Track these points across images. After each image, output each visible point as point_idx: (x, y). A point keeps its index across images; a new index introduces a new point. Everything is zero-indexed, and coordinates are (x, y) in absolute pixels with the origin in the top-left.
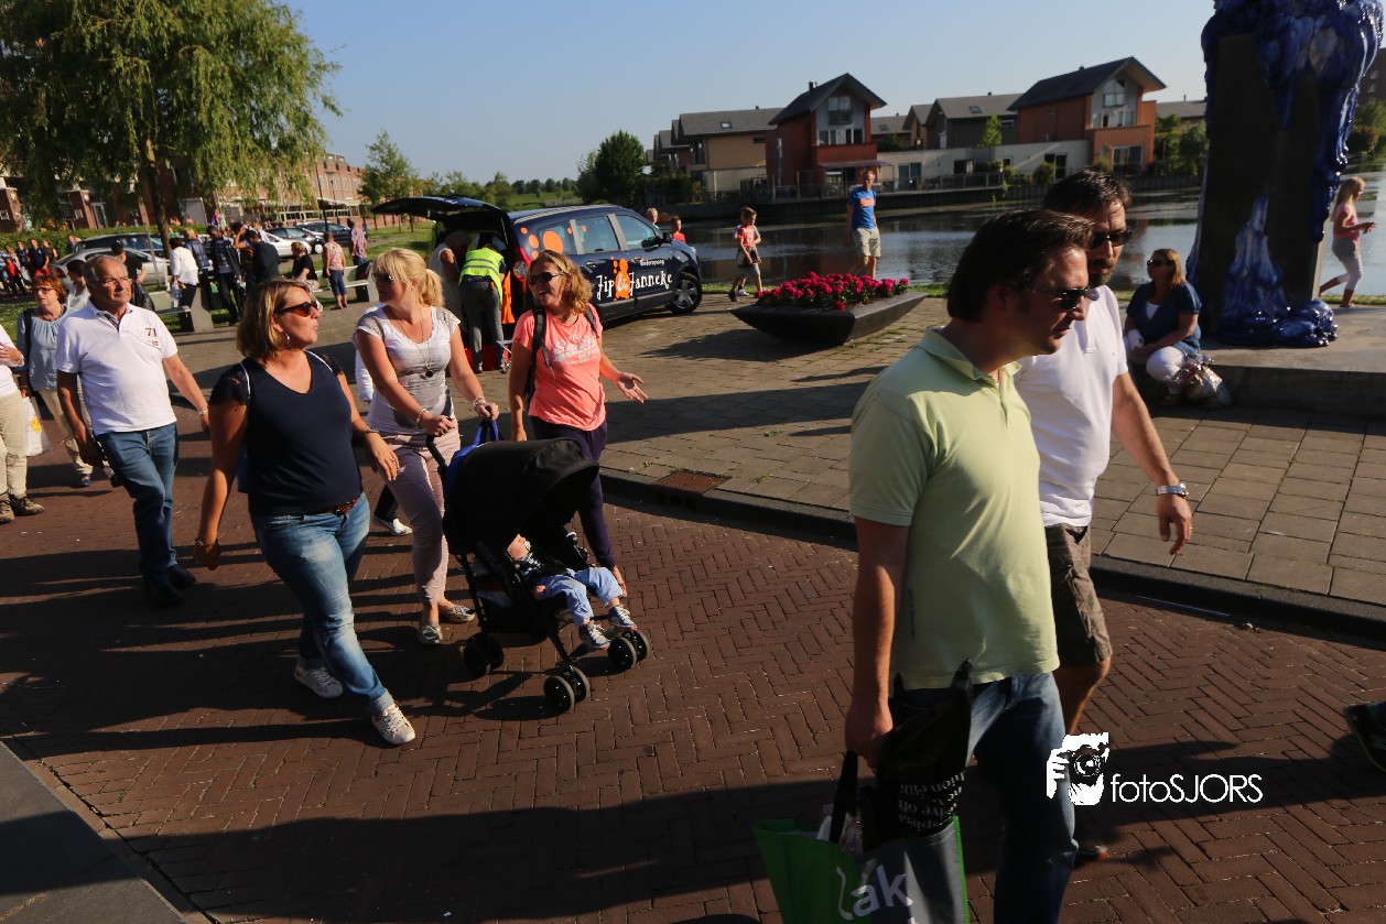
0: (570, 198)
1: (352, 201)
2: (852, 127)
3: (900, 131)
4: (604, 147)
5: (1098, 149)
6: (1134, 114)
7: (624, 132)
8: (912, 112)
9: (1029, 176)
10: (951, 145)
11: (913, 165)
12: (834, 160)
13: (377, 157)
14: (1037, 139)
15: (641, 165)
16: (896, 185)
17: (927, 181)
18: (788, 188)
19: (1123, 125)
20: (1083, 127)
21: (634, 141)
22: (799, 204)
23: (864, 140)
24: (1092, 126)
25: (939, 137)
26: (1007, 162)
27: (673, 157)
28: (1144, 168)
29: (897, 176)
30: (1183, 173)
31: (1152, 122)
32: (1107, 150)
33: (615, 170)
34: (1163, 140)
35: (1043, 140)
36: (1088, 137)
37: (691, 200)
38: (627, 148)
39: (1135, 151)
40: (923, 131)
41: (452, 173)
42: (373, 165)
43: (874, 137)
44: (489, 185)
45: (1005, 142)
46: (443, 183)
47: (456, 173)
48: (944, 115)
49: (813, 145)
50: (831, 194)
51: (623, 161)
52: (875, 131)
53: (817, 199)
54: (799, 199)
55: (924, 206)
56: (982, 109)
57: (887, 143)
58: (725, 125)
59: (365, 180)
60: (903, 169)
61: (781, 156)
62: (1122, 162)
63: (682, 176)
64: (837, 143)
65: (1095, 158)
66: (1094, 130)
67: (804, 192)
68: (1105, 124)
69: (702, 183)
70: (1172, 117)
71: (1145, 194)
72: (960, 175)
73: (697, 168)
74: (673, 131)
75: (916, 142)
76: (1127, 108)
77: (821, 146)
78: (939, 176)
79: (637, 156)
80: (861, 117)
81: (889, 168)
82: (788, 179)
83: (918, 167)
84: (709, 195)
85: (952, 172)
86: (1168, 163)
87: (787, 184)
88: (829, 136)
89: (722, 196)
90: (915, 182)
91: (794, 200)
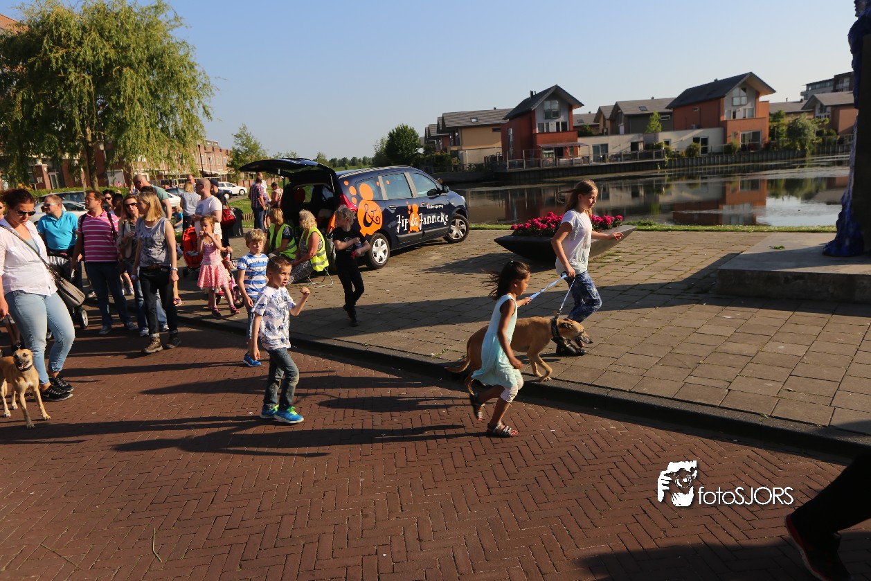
1: (222, 171)
2: (561, 119)
3: (593, 123)
4: (390, 134)
5: (729, 132)
6: (753, 110)
7: (405, 125)
8: (600, 111)
9: (683, 151)
10: (627, 132)
11: (602, 145)
12: (548, 143)
13: (240, 142)
14: (687, 127)
15: (417, 147)
16: (591, 159)
17: (612, 156)
18: (517, 161)
19: (747, 117)
20: (719, 118)
21: (412, 131)
22: (525, 172)
23: (568, 130)
24: (724, 118)
25: (619, 127)
26: (667, 143)
27: (438, 142)
28: (763, 146)
29: (592, 153)
30: (790, 149)
31: (768, 117)
32: (736, 134)
33: (400, 150)
34: (774, 127)
35: (692, 128)
36: (723, 125)
37: (450, 170)
38: (408, 136)
39: (756, 135)
40: (608, 124)
41: (290, 153)
42: (237, 147)
43: (575, 127)
45: (664, 130)
48: (622, 113)
49: (534, 133)
50: (547, 165)
51: (406, 144)
52: (576, 124)
53: (537, 168)
54: (525, 168)
55: (611, 172)
56: (647, 108)
57: (583, 132)
58: (473, 120)
59: (232, 157)
60: (596, 148)
61: (511, 140)
62: (747, 143)
63: (444, 154)
64: (550, 131)
65: (728, 139)
66: (726, 121)
67: (528, 164)
68: (734, 117)
69: (458, 158)
70: (780, 112)
71: (764, 164)
72: (635, 152)
73: (455, 149)
74: (438, 124)
75: (603, 130)
76: (749, 106)
77: (539, 133)
78: (621, 153)
79: (414, 141)
80: (567, 114)
81: (586, 148)
82: (517, 155)
83: (605, 147)
84: (463, 166)
85: (629, 150)
86: (779, 142)
87: (516, 158)
88: (545, 126)
89: (472, 167)
90: (604, 157)
91: (521, 169)
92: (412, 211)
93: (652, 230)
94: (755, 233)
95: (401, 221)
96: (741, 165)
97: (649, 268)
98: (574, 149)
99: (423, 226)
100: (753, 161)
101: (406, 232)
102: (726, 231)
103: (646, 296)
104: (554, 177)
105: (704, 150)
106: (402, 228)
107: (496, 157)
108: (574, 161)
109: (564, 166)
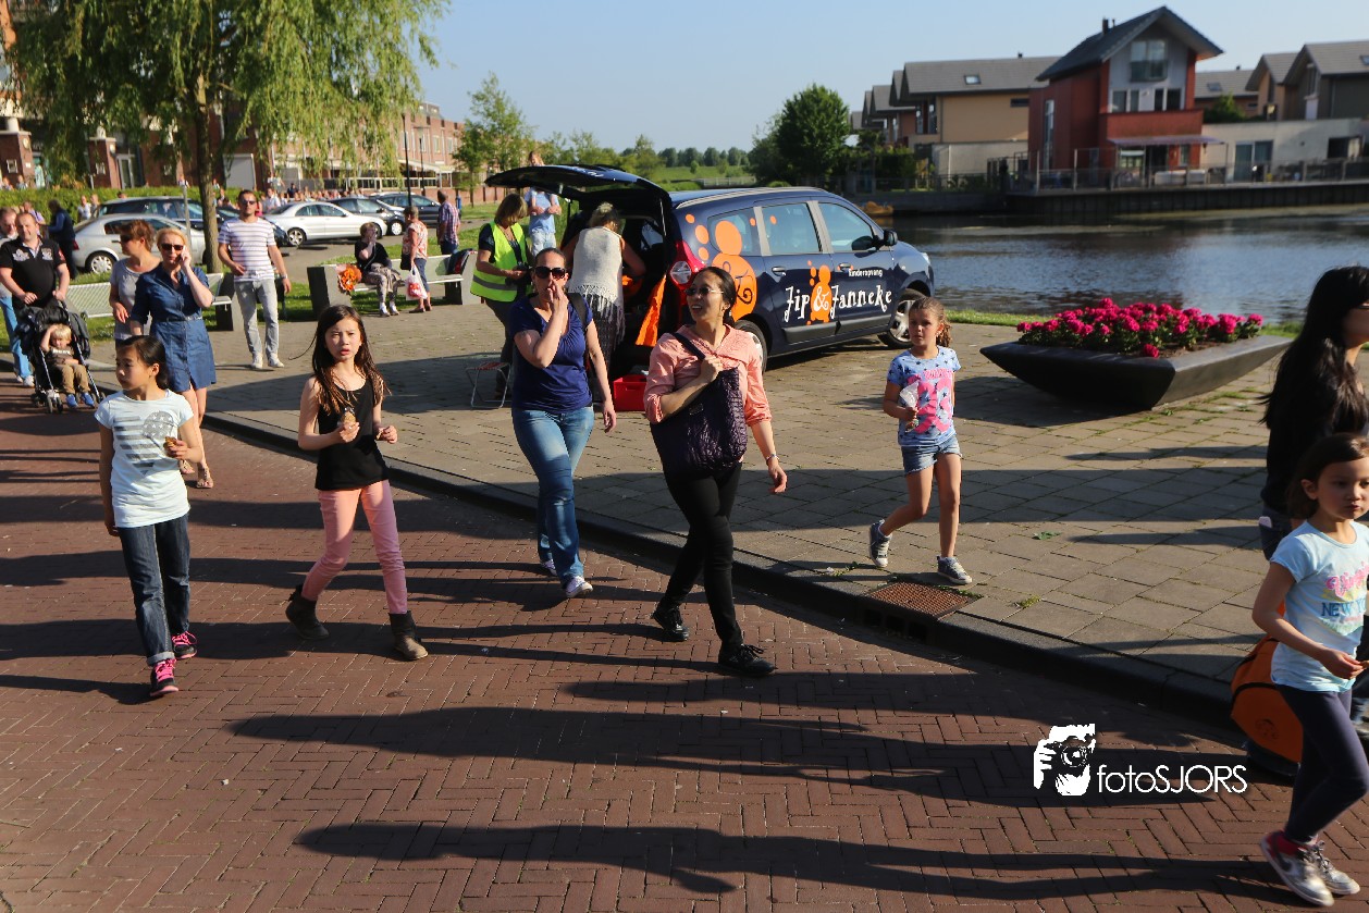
0: (737, 175)
1: (443, 166)
2: (1168, 83)
3: (1241, 92)
4: (790, 106)
7: (820, 86)
8: (1263, 64)
10: (1323, 114)
11: (1259, 144)
12: (1133, 134)
13: (482, 109)
15: (843, 133)
16: (1230, 174)
17: (1281, 168)
18: (1058, 174)
21: (834, 97)
22: (1074, 198)
23: (1182, 106)
25: (1304, 103)
27: (890, 123)
29: (1232, 159)
33: (806, 139)
37: (912, 185)
38: (824, 109)
40: (1280, 93)
41: (580, 134)
42: (475, 120)
43: (1199, 101)
44: (627, 152)
46: (566, 148)
47: (584, 135)
48: (1315, 68)
49: (1102, 111)
50: (1125, 184)
51: (820, 127)
52: (1201, 91)
53: (1103, 190)
54: (1075, 189)
55: (1273, 205)
57: (1217, 111)
58: (971, 80)
59: (464, 139)
60: (1243, 151)
61: (1051, 125)
63: (901, 152)
64: (1141, 109)
67: (1084, 180)
69: (931, 162)
72: (1336, 161)
73: (924, 140)
74: (893, 86)
75: (1266, 109)
77: (1115, 114)
78: (1303, 162)
79: (838, 120)
80: (1181, 71)
81: (1219, 147)
82: (1060, 159)
83: (1267, 147)
84: (940, 180)
85: (1324, 155)
87: (1058, 167)
88: (1129, 98)
89: (960, 181)
90: (1260, 169)
91: (1068, 191)
92: (817, 280)
95: (794, 299)
98: (1192, 152)
99: (838, 311)
101: (803, 322)
104: (1139, 211)
106: (795, 315)
107: (1012, 163)
108: (1189, 179)
109: (1164, 188)
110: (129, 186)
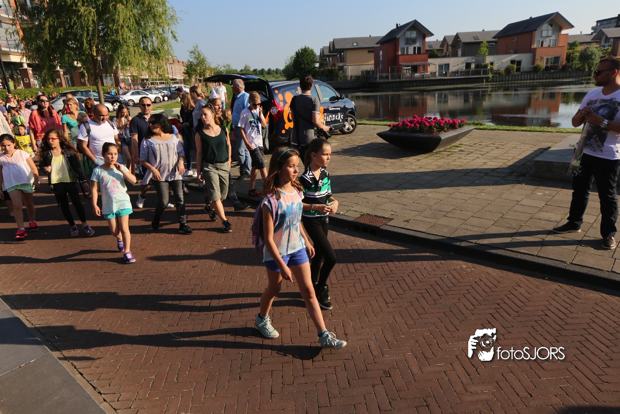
0: (279, 77)
2: (417, 45)
3: (438, 48)
4: (297, 53)
5: (537, 57)
6: (556, 41)
7: (307, 47)
8: (445, 39)
9: (502, 70)
10: (463, 55)
11: (445, 64)
12: (407, 62)
13: (193, 56)
14: (507, 52)
15: (314, 63)
16: (437, 74)
17: (452, 72)
18: (384, 75)
19: (551, 46)
20: (531, 46)
21: (312, 51)
22: (390, 82)
23: (422, 52)
24: (535, 46)
25: (457, 52)
26: (492, 64)
27: (329, 59)
28: (560, 68)
29: (438, 69)
30: (580, 70)
31: (567, 47)
32: (542, 58)
33: (303, 64)
34: (570, 53)
35: (510, 53)
36: (533, 52)
37: (338, 80)
38: (308, 55)
39: (557, 59)
40: (450, 48)
41: (226, 65)
42: (191, 60)
43: (427, 51)
44: (241, 70)
45: (490, 54)
46: (221, 69)
48: (460, 41)
49: (397, 54)
50: (405, 78)
51: (307, 60)
52: (427, 48)
53: (398, 80)
54: (390, 80)
55: (450, 84)
56: (479, 38)
57: (432, 54)
58: (355, 44)
59: (187, 67)
60: (441, 67)
61: (381, 59)
62: (549, 65)
63: (333, 68)
64: (409, 53)
65: (536, 61)
66: (536, 49)
67: (392, 77)
68: (542, 45)
69: (343, 72)
70: (575, 42)
71: (561, 80)
72: (468, 70)
73: (341, 64)
74: (330, 46)
75: (446, 53)
76: (553, 38)
77: (401, 55)
78: (458, 70)
79: (313, 58)
80: (421, 41)
81: (433, 66)
82: (385, 70)
83: (447, 65)
84: (347, 77)
85: (464, 68)
86: (572, 65)
87: (384, 73)
88: (405, 49)
89: (353, 78)
90: (446, 73)
91: (387, 81)
93: (484, 129)
94: (557, 133)
96: (544, 81)
97: (483, 157)
98: (425, 67)
100: (553, 79)
102: (536, 131)
103: (483, 177)
104: (410, 87)
105: (518, 70)
107: (369, 72)
108: (424, 76)
109: (417, 79)
110: (69, 86)
